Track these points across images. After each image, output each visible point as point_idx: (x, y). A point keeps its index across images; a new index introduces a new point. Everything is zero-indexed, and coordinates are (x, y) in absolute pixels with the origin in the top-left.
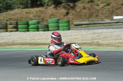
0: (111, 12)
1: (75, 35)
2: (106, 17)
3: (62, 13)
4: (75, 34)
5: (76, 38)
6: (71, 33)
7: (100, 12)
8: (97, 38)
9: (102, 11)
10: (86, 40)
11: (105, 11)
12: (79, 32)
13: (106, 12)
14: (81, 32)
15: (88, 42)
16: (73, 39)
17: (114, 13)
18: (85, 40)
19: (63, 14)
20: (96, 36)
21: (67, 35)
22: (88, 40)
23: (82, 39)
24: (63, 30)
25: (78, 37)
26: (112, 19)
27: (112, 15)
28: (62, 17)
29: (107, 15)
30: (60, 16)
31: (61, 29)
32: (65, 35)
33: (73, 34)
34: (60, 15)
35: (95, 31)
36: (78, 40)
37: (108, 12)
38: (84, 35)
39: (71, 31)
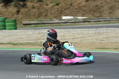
0: (60, 12)
1: (21, 35)
2: (55, 17)
3: (10, 12)
4: (21, 33)
5: (21, 37)
6: (17, 32)
7: (49, 11)
8: (42, 38)
9: (51, 11)
10: (31, 40)
11: (53, 11)
12: (26, 31)
13: (55, 12)
14: (28, 31)
15: (32, 42)
16: (18, 38)
17: (63, 13)
18: (29, 40)
19: (12, 13)
20: (42, 36)
21: (13, 34)
22: (33, 40)
23: (27, 39)
24: (10, 29)
25: (23, 37)
26: (61, 19)
27: (61, 15)
28: (11, 16)
29: (56, 15)
30: (8, 15)
31: (8, 28)
32: (11, 35)
33: (18, 34)
34: (9, 13)
35: (42, 31)
36: (22, 39)
37: (57, 12)
38: (30, 34)
39: (17, 30)
